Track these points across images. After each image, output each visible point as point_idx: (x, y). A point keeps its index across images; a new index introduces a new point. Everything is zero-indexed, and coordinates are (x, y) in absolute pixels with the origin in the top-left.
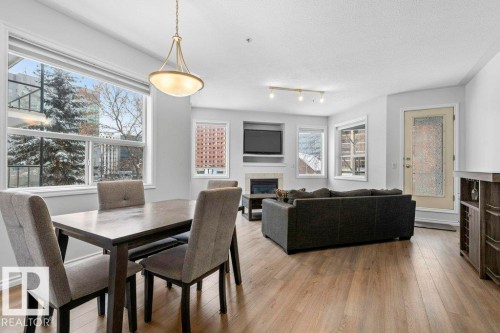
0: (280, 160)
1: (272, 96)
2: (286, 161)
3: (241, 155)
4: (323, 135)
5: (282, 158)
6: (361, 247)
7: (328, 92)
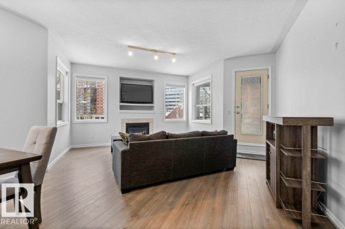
0: (151, 108)
1: (130, 54)
2: (155, 109)
3: (118, 104)
4: (185, 89)
5: (153, 107)
6: (192, 180)
7: (178, 54)
